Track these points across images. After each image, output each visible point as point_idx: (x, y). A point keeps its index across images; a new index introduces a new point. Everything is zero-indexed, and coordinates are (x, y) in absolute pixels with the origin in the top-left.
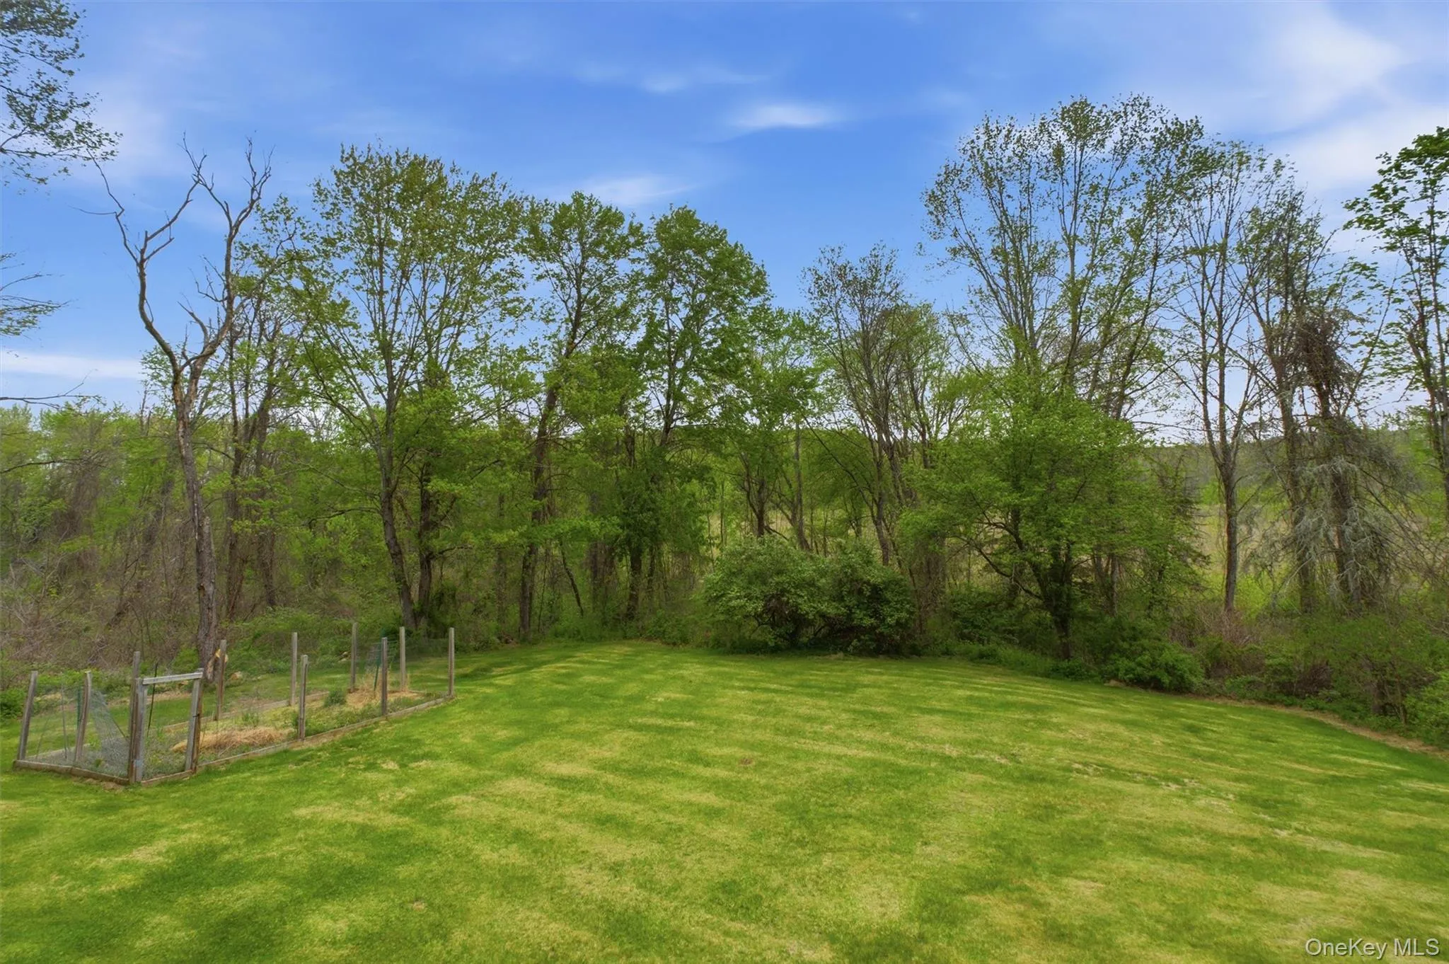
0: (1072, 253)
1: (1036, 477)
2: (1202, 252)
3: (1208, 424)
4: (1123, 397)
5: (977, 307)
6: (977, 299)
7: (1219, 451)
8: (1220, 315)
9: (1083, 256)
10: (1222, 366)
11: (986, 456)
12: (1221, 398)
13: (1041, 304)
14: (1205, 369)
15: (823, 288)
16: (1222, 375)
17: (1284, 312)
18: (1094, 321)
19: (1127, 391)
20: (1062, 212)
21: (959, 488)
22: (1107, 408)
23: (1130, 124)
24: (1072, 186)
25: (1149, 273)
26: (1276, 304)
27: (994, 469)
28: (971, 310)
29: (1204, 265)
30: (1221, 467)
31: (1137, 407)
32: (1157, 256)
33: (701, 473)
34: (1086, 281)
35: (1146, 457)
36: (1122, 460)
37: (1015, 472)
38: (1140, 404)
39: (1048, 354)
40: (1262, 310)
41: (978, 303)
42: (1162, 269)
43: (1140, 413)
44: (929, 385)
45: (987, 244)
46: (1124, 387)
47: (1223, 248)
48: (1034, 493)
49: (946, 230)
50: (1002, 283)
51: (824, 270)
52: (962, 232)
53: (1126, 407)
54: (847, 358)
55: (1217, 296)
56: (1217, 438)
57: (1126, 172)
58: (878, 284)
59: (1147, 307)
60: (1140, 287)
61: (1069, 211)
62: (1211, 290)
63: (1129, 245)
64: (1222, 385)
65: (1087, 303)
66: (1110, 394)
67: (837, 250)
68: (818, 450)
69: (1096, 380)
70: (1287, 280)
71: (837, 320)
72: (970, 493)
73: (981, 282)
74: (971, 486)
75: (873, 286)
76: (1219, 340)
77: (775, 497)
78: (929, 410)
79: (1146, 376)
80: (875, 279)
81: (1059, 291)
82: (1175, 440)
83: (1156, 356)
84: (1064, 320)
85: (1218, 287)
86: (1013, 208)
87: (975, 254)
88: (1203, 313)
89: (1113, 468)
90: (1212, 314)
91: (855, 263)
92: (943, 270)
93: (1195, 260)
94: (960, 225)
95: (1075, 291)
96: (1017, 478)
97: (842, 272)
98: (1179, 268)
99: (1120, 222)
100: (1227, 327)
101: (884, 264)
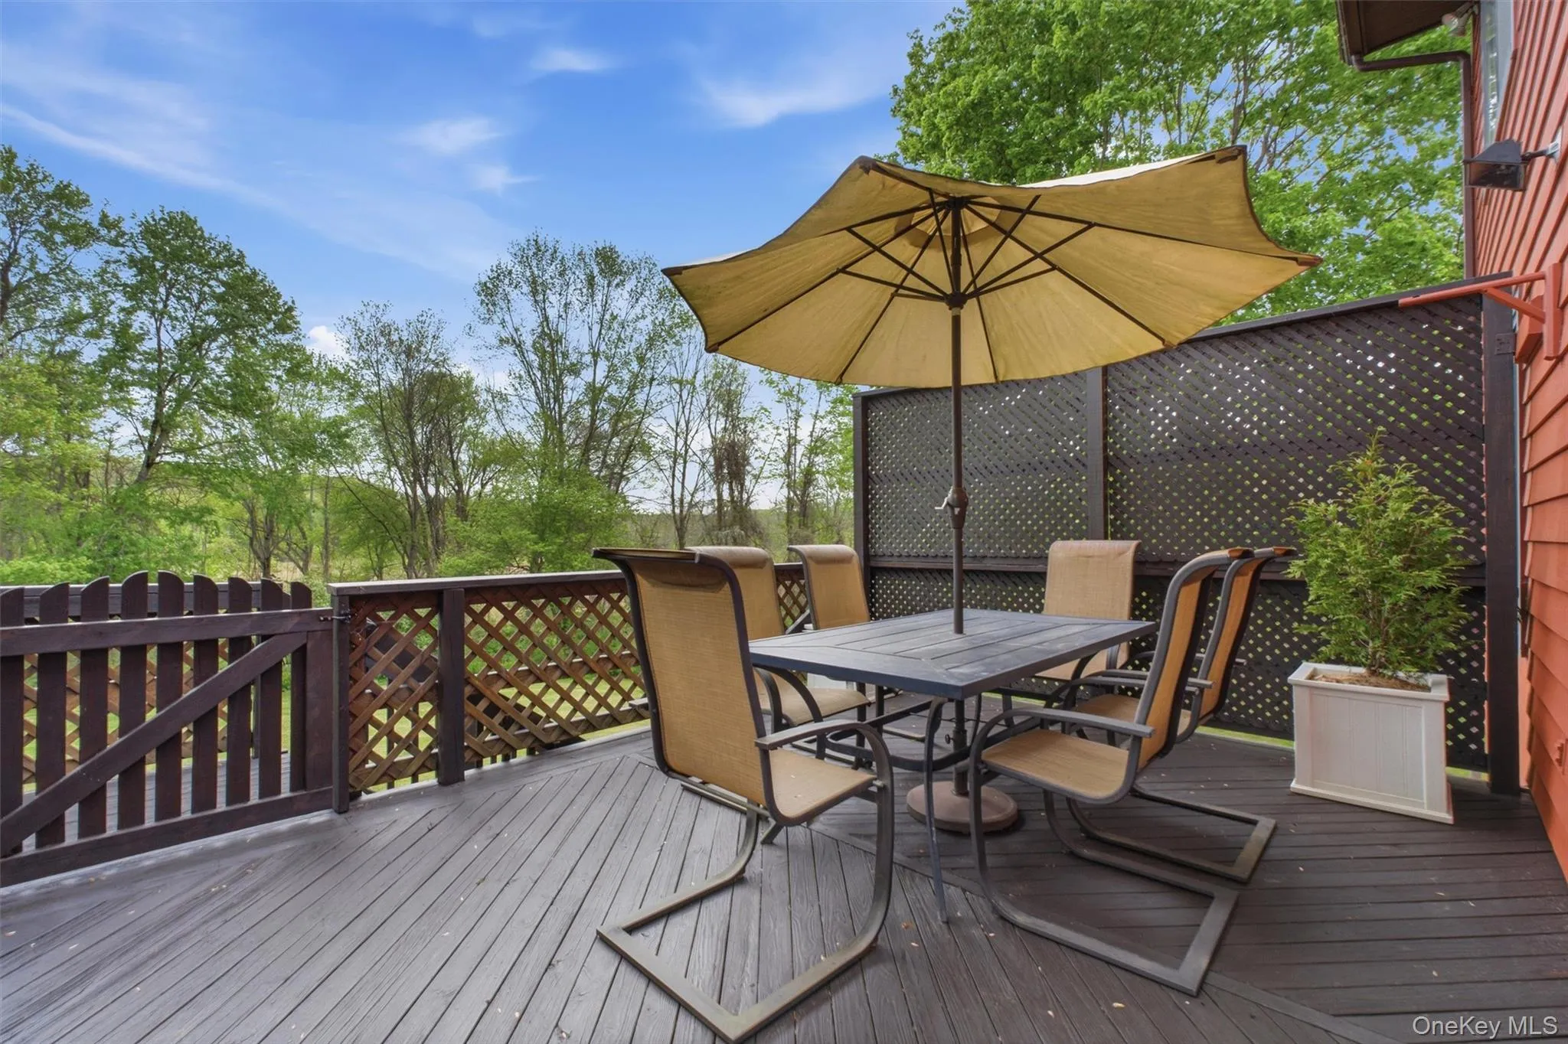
0: (595, 364)
1: (558, 533)
2: (680, 383)
3: (673, 500)
4: (622, 477)
5: (516, 390)
6: (516, 382)
7: (678, 518)
8: (687, 426)
9: (603, 366)
10: (685, 462)
11: (519, 515)
12: (683, 483)
13: (569, 397)
14: (675, 462)
15: (363, 343)
16: (685, 468)
17: (725, 429)
18: (607, 418)
19: (625, 473)
20: (590, 329)
21: (495, 538)
22: (610, 483)
23: (643, 276)
24: (600, 308)
25: (646, 390)
26: (721, 423)
27: (524, 524)
28: (511, 391)
29: (681, 391)
30: (678, 530)
31: (630, 485)
32: (653, 379)
33: (198, 516)
34: (603, 389)
35: (634, 522)
36: (617, 523)
37: (541, 528)
38: (633, 482)
39: (571, 436)
40: (712, 427)
41: (517, 386)
42: (655, 389)
43: (632, 490)
44: (464, 446)
45: (528, 340)
46: (623, 470)
47: (693, 384)
48: (555, 543)
49: (495, 317)
50: (539, 374)
51: (365, 324)
52: (509, 325)
53: (623, 484)
54: (385, 413)
55: (687, 411)
56: (677, 511)
57: (638, 310)
58: (423, 349)
59: (644, 414)
60: (640, 398)
61: (596, 328)
62: (684, 407)
63: (635, 366)
64: (684, 474)
65: (603, 405)
66: (613, 473)
67: (382, 307)
68: (345, 498)
69: (604, 461)
70: (729, 406)
71: (377, 375)
72: (505, 542)
73: (519, 369)
74: (506, 537)
75: (419, 351)
76: (686, 443)
77: (283, 545)
78: (463, 470)
79: (639, 462)
80: (420, 344)
81: (582, 389)
82: (651, 511)
83: (646, 450)
84: (586, 412)
85: (688, 406)
86: (552, 313)
87: (519, 345)
88: (678, 424)
89: (610, 528)
90: (683, 423)
91: (402, 325)
92: (490, 353)
93: (677, 386)
94: (507, 318)
95: (594, 393)
96: (543, 532)
97: (385, 331)
98: (666, 390)
99: (630, 347)
100: (692, 434)
101: (431, 331)
